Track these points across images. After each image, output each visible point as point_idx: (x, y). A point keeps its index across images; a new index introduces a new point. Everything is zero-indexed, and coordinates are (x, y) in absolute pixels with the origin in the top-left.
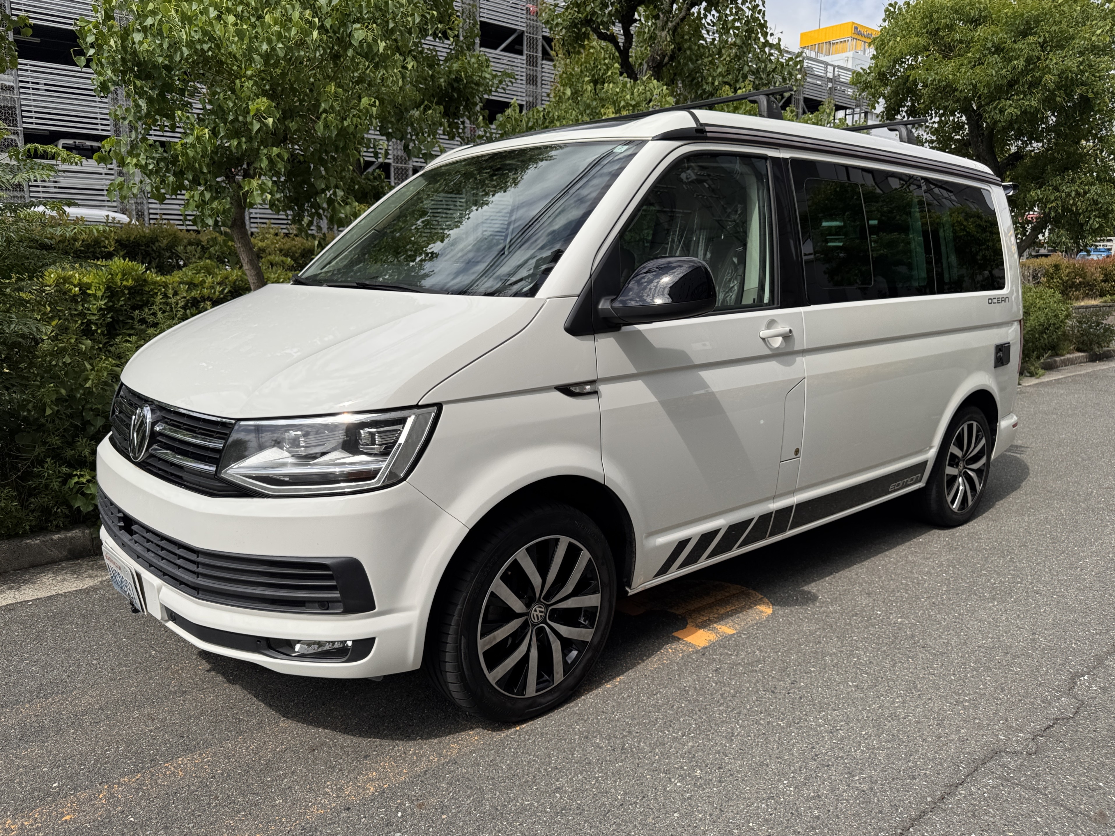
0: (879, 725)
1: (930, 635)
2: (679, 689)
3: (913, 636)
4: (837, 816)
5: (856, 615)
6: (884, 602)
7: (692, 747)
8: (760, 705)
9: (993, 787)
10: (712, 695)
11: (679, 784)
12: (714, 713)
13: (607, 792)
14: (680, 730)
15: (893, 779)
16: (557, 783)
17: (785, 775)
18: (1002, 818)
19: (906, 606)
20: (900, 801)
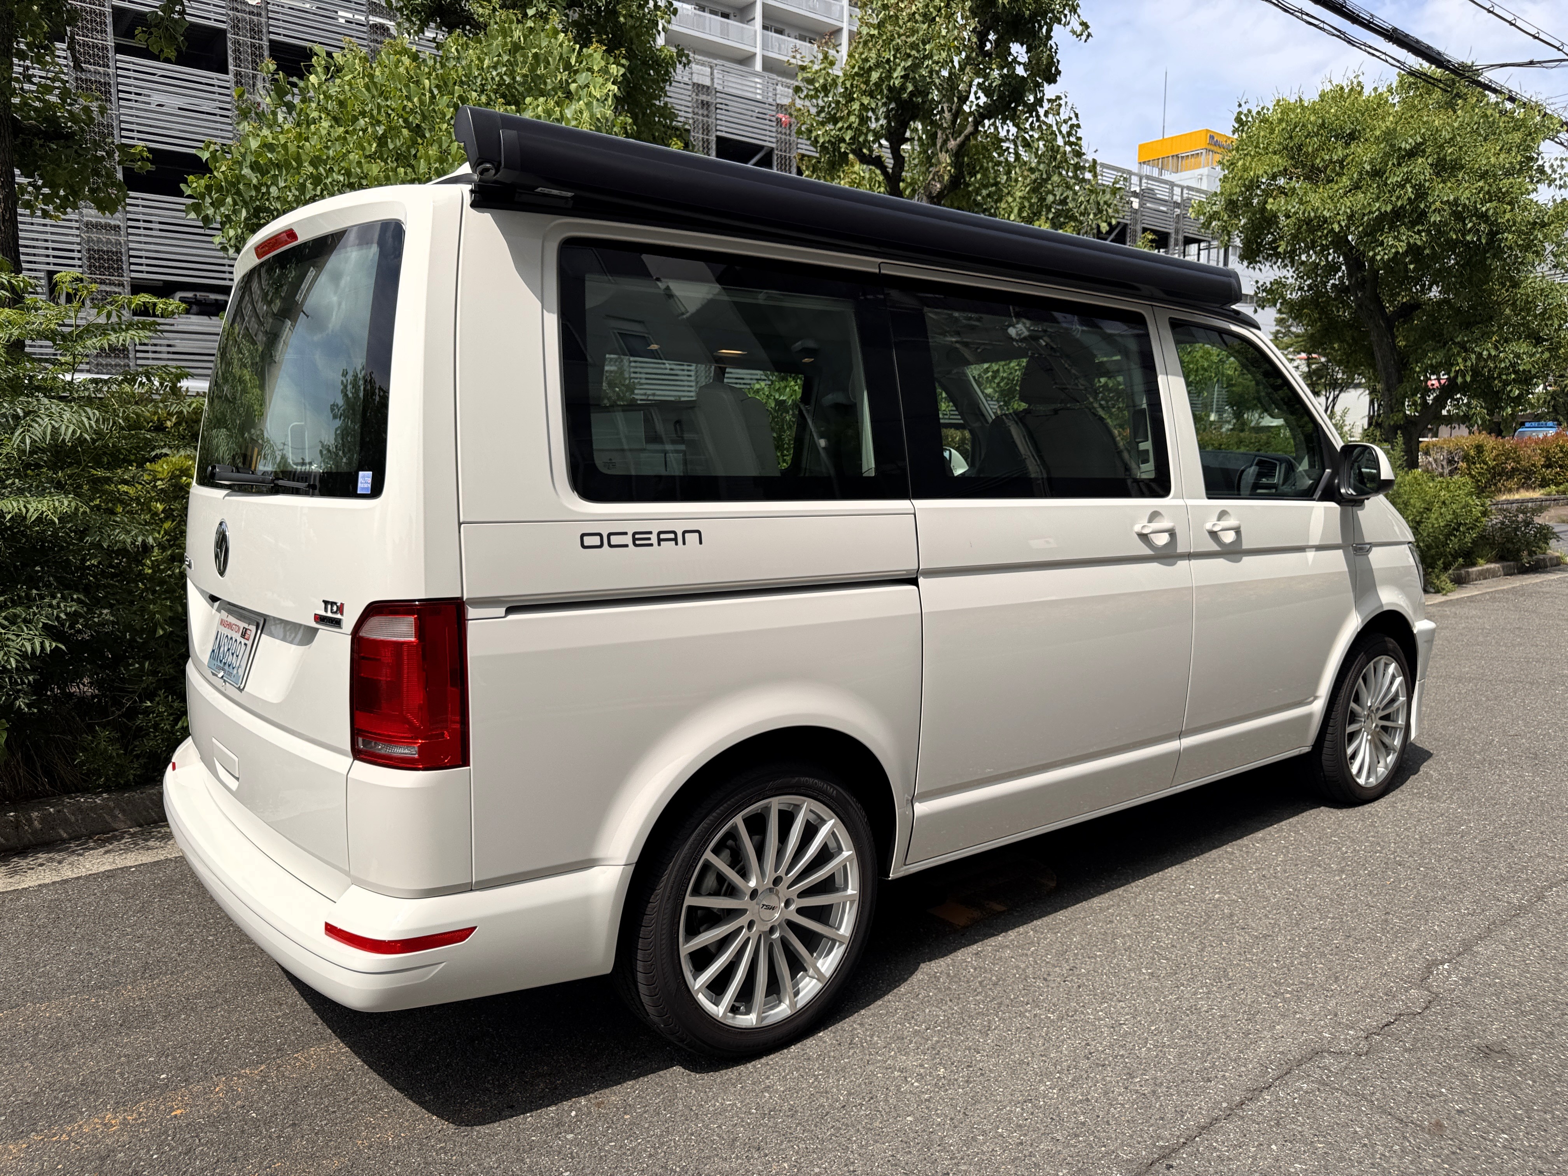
0: (1174, 1019)
1: (1254, 914)
3: (1231, 915)
4: (1108, 1122)
5: (1162, 889)
6: (1199, 874)
7: (938, 1042)
8: (1026, 995)
9: (1306, 1092)
10: (968, 982)
11: (916, 1084)
12: (969, 1003)
13: (827, 1092)
14: (924, 1022)
15: (1183, 1082)
16: (767, 1081)
17: (1048, 1075)
18: (1311, 1128)
19: (1228, 880)
20: (1188, 1106)
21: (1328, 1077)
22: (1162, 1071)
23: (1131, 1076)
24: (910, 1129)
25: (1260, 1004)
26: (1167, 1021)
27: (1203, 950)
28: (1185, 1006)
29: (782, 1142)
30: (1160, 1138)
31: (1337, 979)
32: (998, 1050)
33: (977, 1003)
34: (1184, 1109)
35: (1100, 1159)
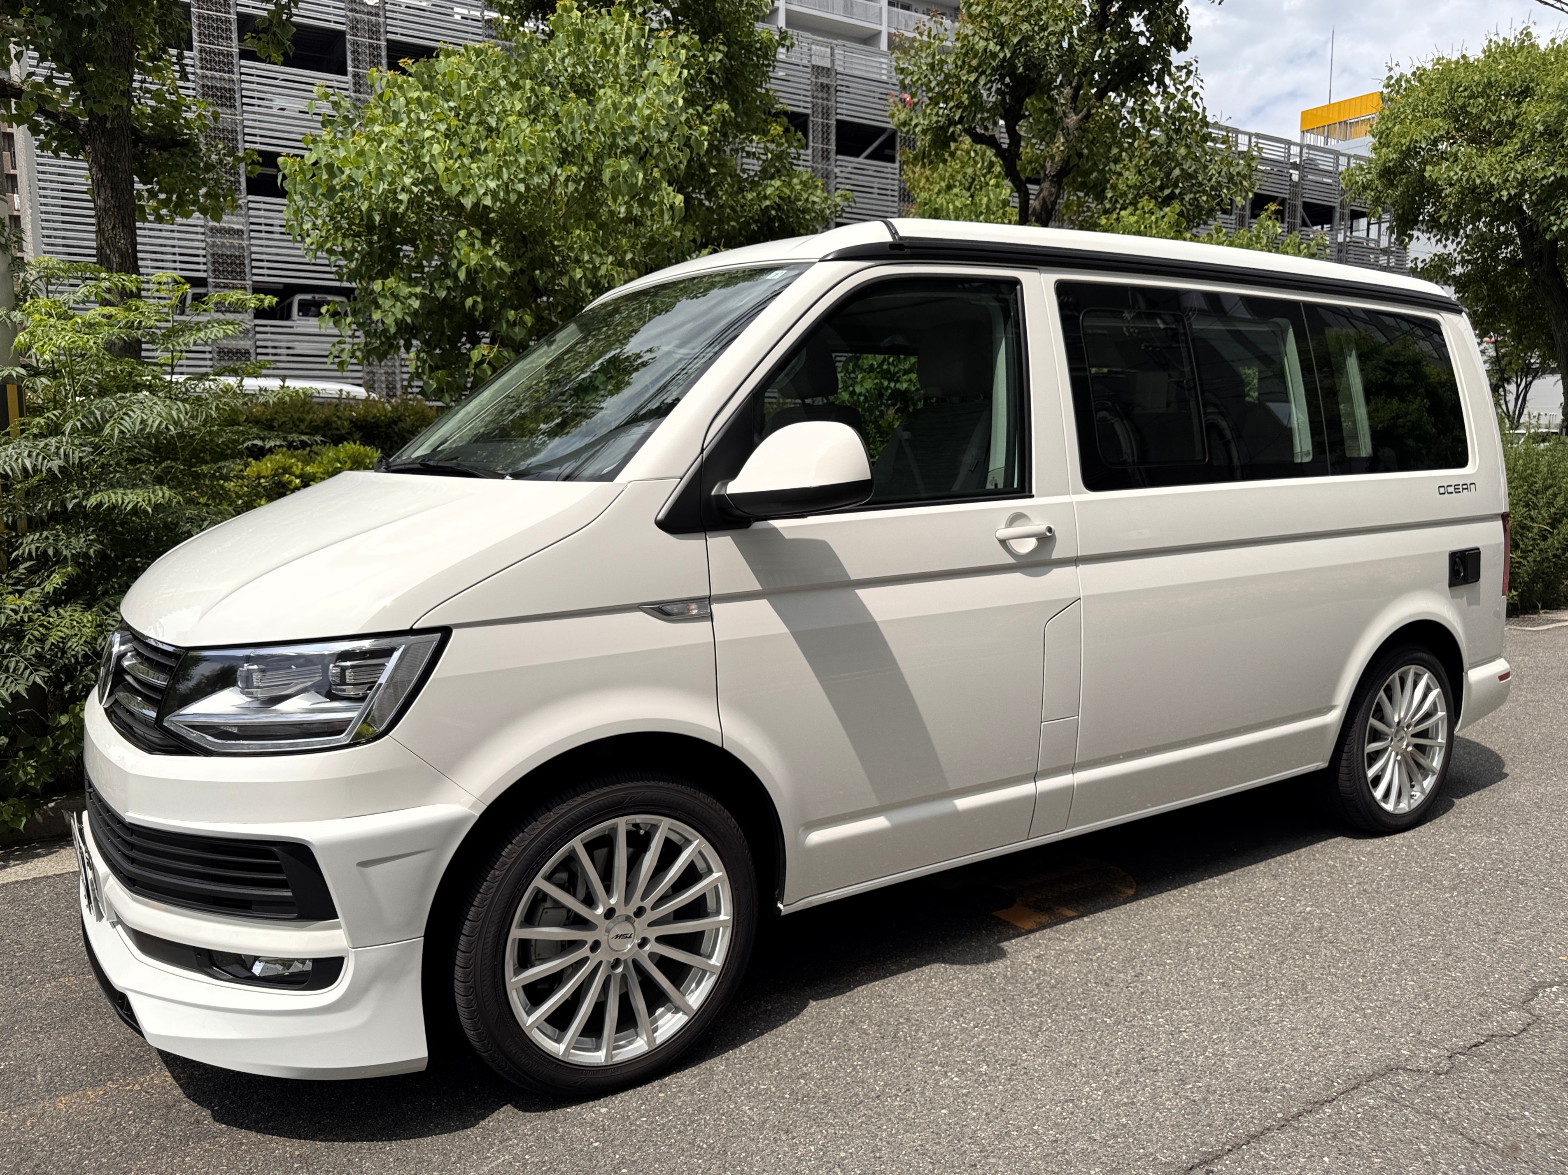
0: (1239, 1029)
1: (1346, 928)
3: (1321, 929)
4: (1151, 1125)
5: (1250, 900)
6: (1293, 887)
7: (984, 1040)
8: (1085, 999)
9: (1373, 1108)
10: (1025, 984)
11: (956, 1079)
13: (863, 1082)
14: (973, 1020)
16: (805, 1069)
17: (1095, 1077)
18: (1371, 1143)
19: (1324, 892)
20: (1239, 1114)
21: (1399, 1094)
22: (1217, 1078)
23: (1183, 1082)
25: (1337, 1018)
26: (1231, 1030)
28: (1254, 1016)
29: (811, 1126)
30: (1203, 1144)
31: (1427, 997)
32: (1047, 1050)
33: (1031, 1005)
34: (1235, 1117)
35: (1136, 1161)
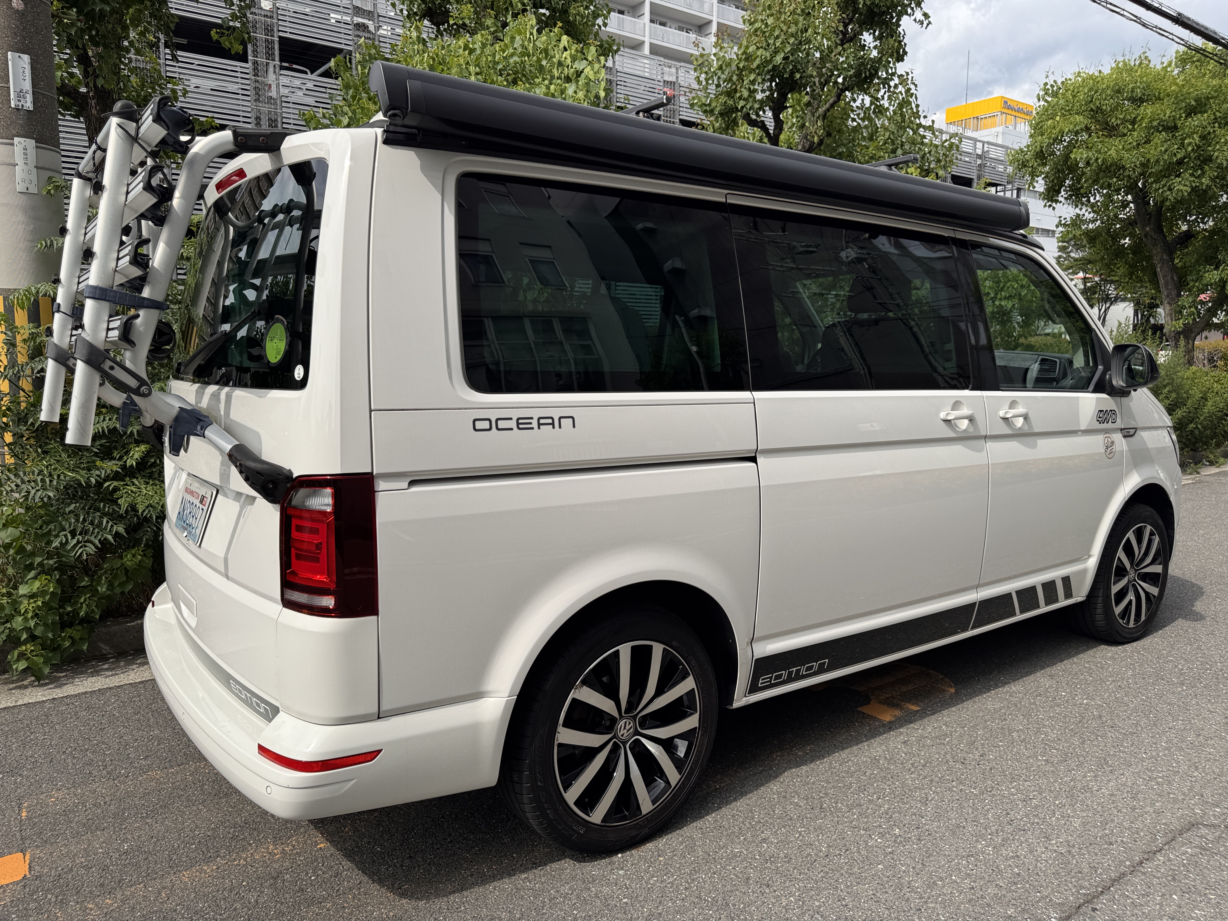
0: (1072, 796)
1: (1118, 716)
2: (870, 757)
3: (1100, 717)
4: (1037, 874)
5: (1040, 695)
6: (1067, 684)
7: (889, 809)
9: (1192, 855)
10: (902, 764)
11: (879, 840)
12: (906, 779)
13: (811, 845)
14: (875, 793)
15: (1090, 844)
16: (763, 835)
17: (982, 836)
18: (1202, 883)
19: (1091, 688)
20: (1098, 863)
21: (1206, 844)
22: (1072, 836)
23: (1048, 839)
24: (883, 874)
25: (1139, 786)
26: (1067, 797)
27: (1083, 743)
28: (1079, 786)
29: (785, 881)
30: (1082, 887)
31: (1197, 768)
32: (938, 817)
33: (913, 780)
34: (1096, 866)
35: (1037, 902)
